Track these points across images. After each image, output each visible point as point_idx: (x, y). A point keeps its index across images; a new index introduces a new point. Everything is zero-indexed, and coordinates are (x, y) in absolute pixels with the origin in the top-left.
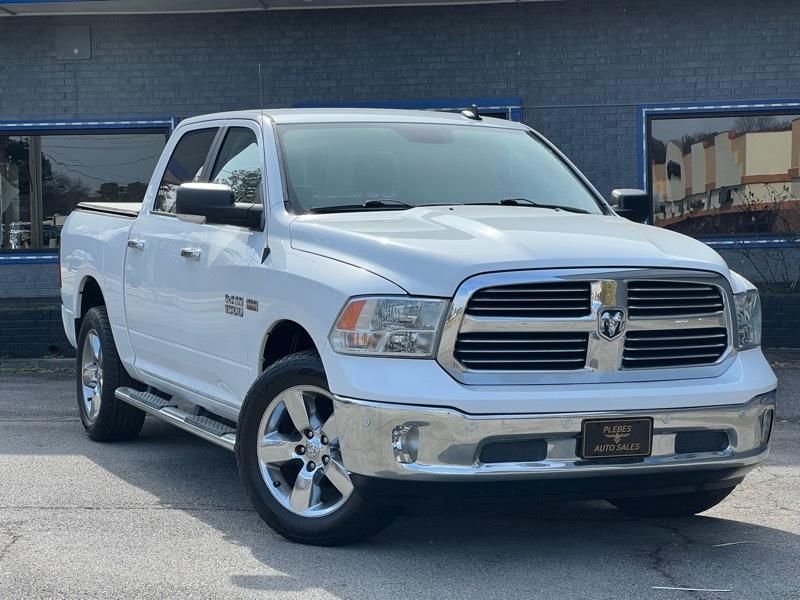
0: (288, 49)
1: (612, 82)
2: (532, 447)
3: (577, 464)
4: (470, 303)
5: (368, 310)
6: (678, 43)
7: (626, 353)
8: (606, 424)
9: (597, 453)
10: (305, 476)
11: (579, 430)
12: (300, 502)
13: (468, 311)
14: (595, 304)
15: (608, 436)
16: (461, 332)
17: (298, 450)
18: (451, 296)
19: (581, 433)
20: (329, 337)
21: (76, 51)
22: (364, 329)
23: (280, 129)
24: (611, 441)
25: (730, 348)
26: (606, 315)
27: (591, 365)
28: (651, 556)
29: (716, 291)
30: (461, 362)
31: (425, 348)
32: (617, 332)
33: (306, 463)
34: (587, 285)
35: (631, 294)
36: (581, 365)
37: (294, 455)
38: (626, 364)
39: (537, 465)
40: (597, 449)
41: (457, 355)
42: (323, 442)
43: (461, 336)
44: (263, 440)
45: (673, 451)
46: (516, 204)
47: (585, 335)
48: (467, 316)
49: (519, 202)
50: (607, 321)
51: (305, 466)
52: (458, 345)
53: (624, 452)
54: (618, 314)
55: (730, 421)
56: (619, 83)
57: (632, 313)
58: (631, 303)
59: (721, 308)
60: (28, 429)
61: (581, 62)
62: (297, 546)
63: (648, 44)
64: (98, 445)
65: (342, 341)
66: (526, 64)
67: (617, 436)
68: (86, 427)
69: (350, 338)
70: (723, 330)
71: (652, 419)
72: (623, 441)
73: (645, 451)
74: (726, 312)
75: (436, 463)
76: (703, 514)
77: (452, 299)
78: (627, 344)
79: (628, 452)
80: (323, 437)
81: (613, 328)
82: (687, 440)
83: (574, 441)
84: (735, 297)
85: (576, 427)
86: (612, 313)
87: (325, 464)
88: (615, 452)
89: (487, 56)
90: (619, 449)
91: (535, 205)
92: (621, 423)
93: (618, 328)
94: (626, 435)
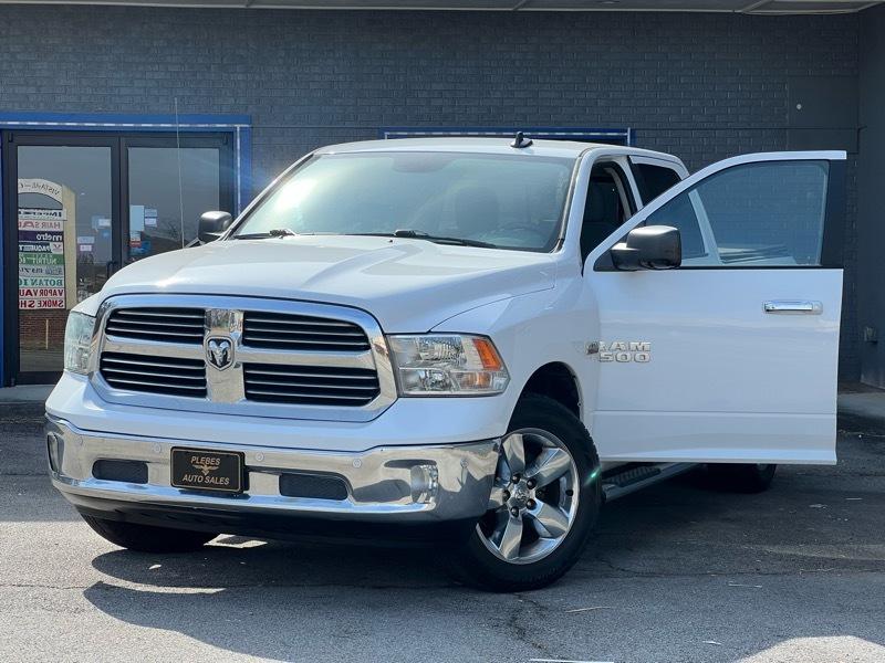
1: (352, 102)
2: (139, 469)
4: (109, 323)
7: (247, 386)
8: (195, 454)
9: (185, 483)
13: (107, 331)
15: (197, 467)
16: (104, 351)
19: (170, 460)
24: (200, 472)
26: (213, 344)
29: (355, 328)
30: (106, 381)
34: (203, 312)
40: (185, 478)
41: (102, 373)
43: (102, 355)
45: (278, 492)
47: (200, 363)
48: (107, 335)
52: (101, 363)
53: (212, 485)
59: (368, 348)
63: (391, 62)
66: (257, 77)
67: (206, 468)
70: (374, 373)
71: (243, 455)
72: (212, 473)
73: (236, 488)
78: (247, 376)
79: (216, 486)
81: (219, 358)
82: (293, 482)
85: (167, 453)
86: (220, 342)
88: (204, 484)
89: (212, 67)
90: (208, 481)
91: (464, 243)
92: (211, 456)
93: (225, 357)
94: (215, 468)
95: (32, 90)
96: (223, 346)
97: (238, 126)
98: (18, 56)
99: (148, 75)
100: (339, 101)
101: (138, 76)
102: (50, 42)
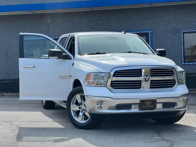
0: (97, 19)
1: (174, 25)
2: (128, 106)
3: (139, 110)
4: (114, 74)
5: (92, 76)
6: (190, 15)
7: (151, 85)
8: (145, 101)
9: (143, 108)
10: (81, 114)
11: (139, 102)
12: (80, 120)
13: (113, 76)
14: (143, 74)
15: (146, 104)
16: (112, 80)
17: (79, 108)
18: (110, 72)
19: (139, 103)
20: (84, 82)
21: (49, 21)
22: (91, 80)
23: (78, 37)
24: (147, 105)
25: (176, 84)
26: (145, 77)
27: (143, 88)
28: (158, 131)
29: (172, 71)
30: (112, 87)
31: (104, 84)
32: (148, 80)
33: (81, 111)
34: (141, 70)
35: (152, 72)
36: (140, 88)
37: (79, 109)
38: (151, 88)
39: (130, 110)
41: (111, 86)
42: (84, 106)
43: (112, 81)
44: (72, 106)
45: (162, 107)
46: (131, 52)
47: (141, 81)
48: (113, 77)
49: (132, 52)
50: (145, 78)
51: (81, 112)
52: (111, 84)
54: (148, 76)
55: (176, 100)
56: (176, 25)
57: (152, 76)
58: (151, 74)
59: (174, 75)
60: (31, 107)
61: (166, 20)
62: (79, 129)
63: (183, 16)
64: (45, 110)
65: (87, 83)
67: (148, 104)
68: (43, 106)
69: (89, 82)
71: (156, 100)
72: (149, 105)
73: (155, 107)
74: (175, 76)
75: (107, 110)
76: (175, 123)
77: (110, 73)
78: (151, 83)
79: (150, 107)
80: (84, 105)
81: (147, 80)
82: (165, 105)
83: (138, 105)
84: (177, 72)
85: (138, 102)
86: (147, 76)
87: (85, 111)
88: (148, 107)
89: (144, 20)
90: (149, 107)
91: (136, 53)
92: (149, 101)
93: (148, 79)
94: (150, 104)
95: (108, 27)
96: (148, 77)
97: (149, 32)
98: (105, 20)
99: (131, 22)
100: (172, 25)
101: (129, 23)
102: (111, 17)
